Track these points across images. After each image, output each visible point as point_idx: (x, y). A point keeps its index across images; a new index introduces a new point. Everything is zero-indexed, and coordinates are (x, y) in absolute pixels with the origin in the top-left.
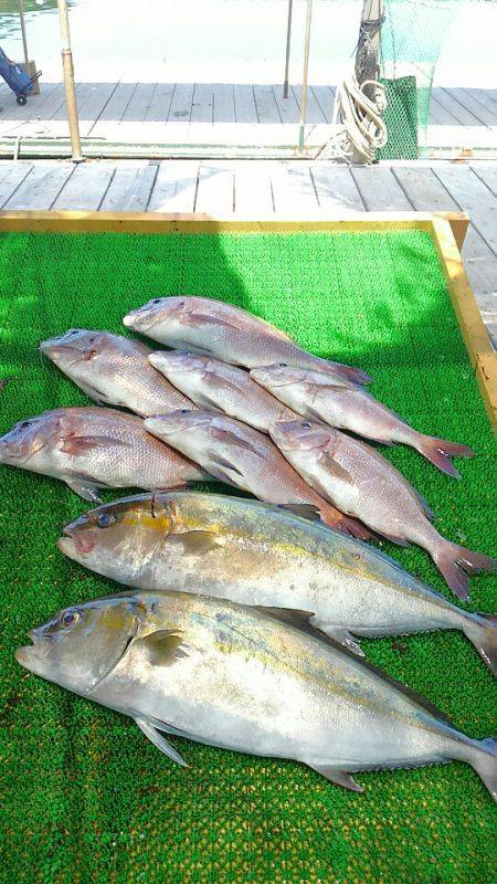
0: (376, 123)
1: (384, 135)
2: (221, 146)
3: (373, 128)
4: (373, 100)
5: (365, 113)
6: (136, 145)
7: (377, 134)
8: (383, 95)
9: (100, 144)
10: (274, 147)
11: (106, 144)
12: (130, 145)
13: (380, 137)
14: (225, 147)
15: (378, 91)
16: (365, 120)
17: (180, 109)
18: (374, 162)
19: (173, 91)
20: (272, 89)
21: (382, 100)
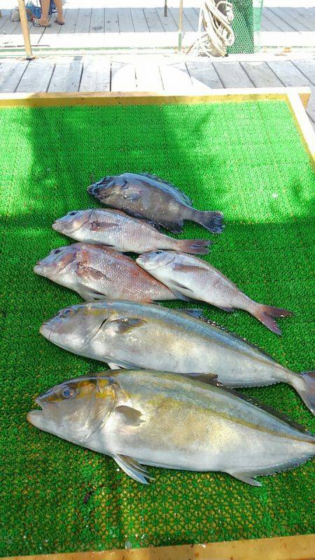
0: (227, 30)
1: (232, 37)
2: (127, 48)
3: (225, 33)
4: (225, 14)
5: (219, 23)
6: (71, 49)
7: (228, 37)
8: (231, 11)
9: (47, 50)
10: (162, 48)
11: (51, 49)
12: (66, 49)
13: (229, 39)
14: (130, 48)
15: (228, 8)
16: (220, 28)
17: (96, 25)
18: (226, 55)
19: (91, 13)
20: (156, 10)
21: (231, 14)
